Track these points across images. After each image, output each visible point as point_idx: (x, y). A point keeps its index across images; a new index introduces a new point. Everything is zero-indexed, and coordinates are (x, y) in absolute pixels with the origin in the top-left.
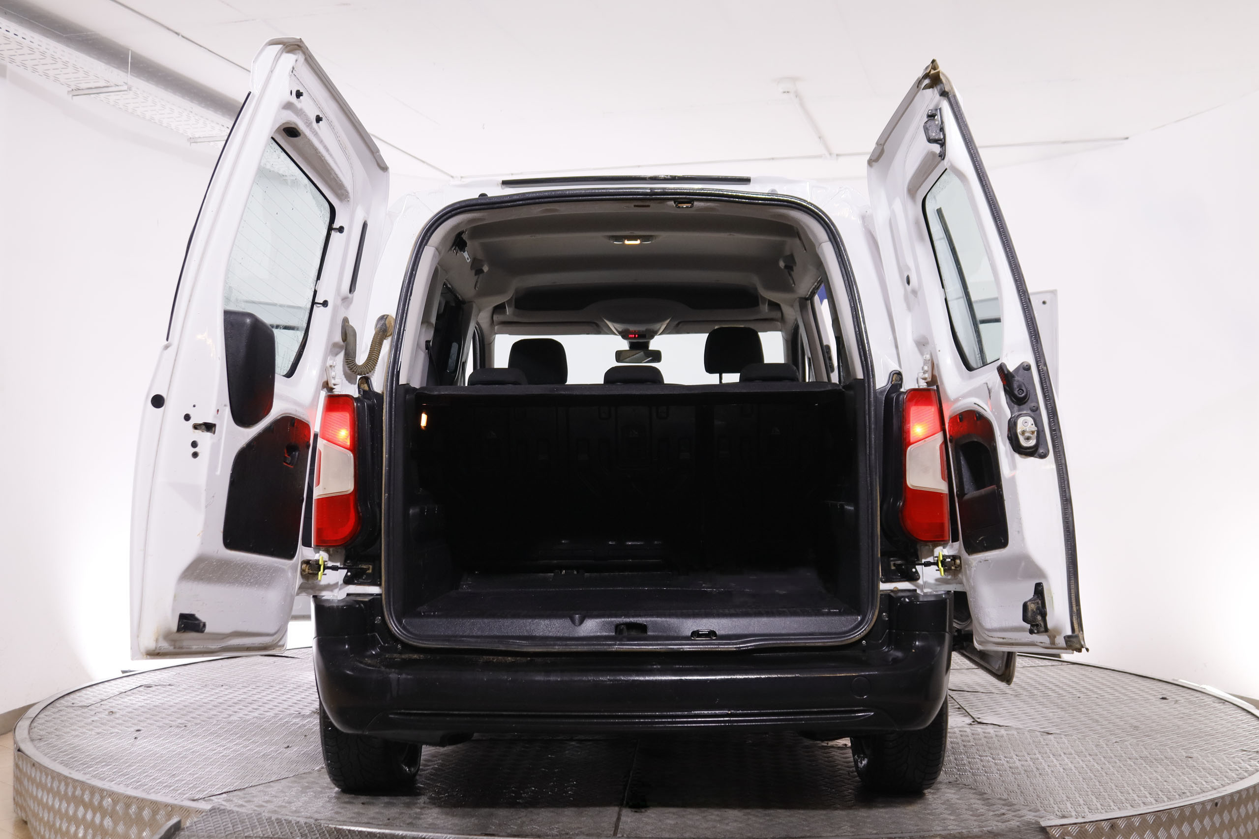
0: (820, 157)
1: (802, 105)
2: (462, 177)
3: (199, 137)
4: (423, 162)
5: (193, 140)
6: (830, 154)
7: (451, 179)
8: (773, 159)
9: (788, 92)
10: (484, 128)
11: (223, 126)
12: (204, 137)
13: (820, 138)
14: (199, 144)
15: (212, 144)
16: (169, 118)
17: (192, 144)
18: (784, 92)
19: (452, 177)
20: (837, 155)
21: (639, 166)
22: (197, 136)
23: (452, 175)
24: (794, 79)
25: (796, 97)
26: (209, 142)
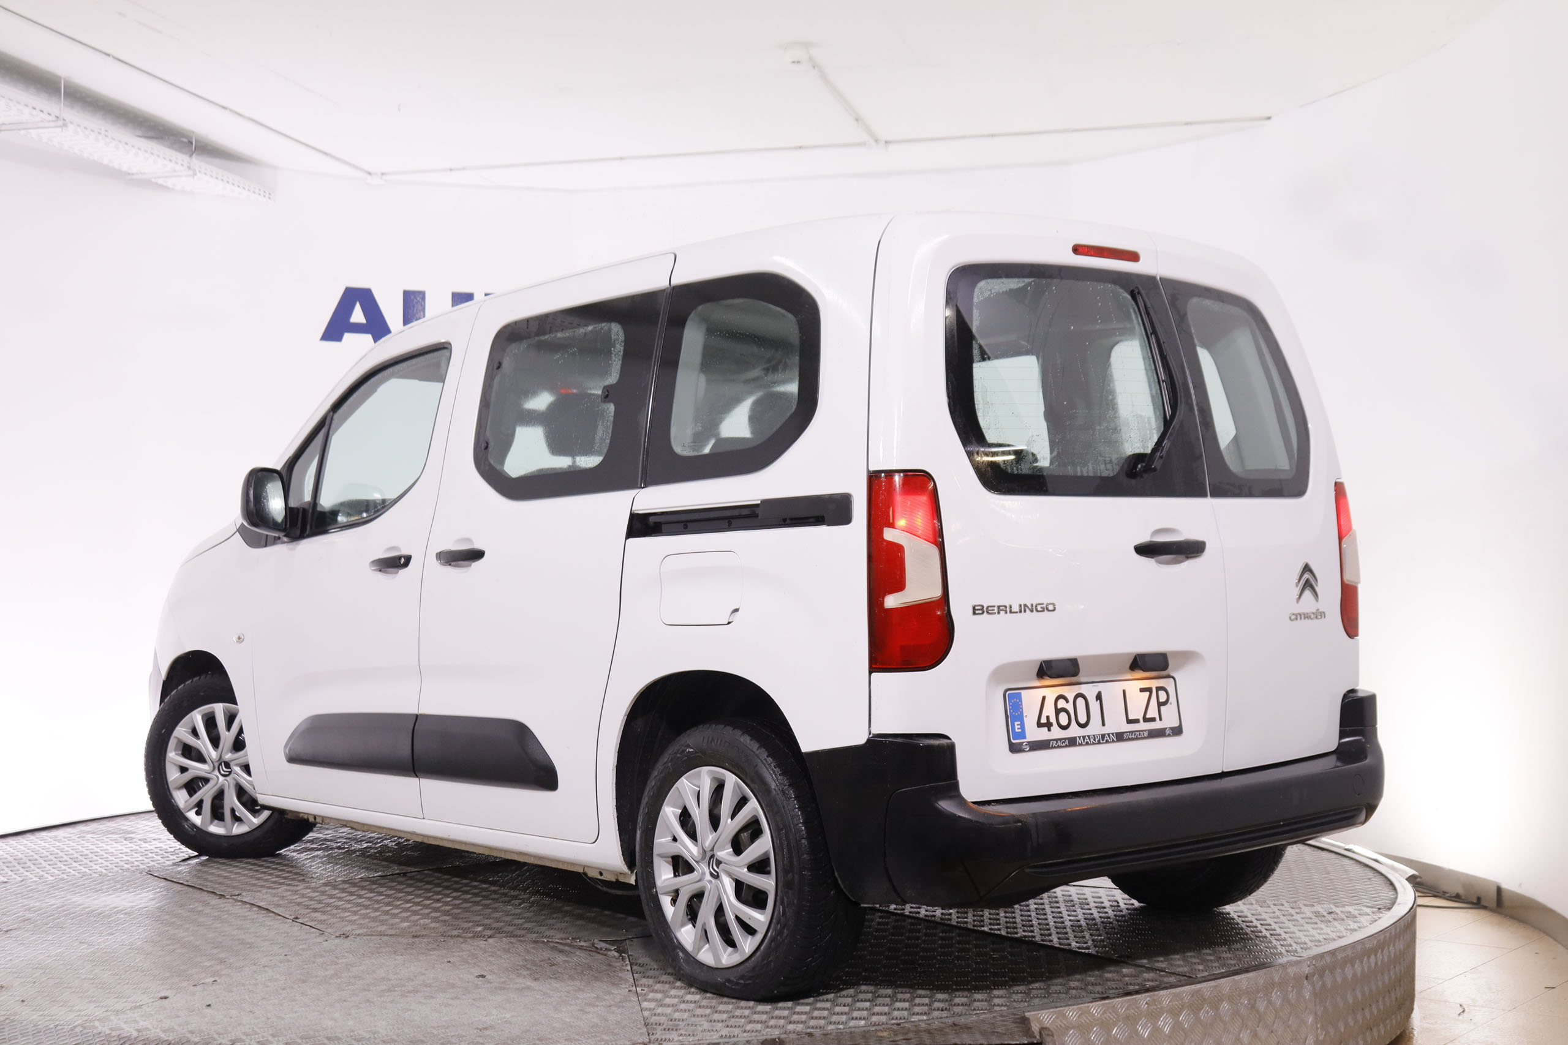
0: (864, 144)
1: (824, 78)
2: (383, 174)
3: (4, 124)
4: (326, 154)
6: (876, 141)
7: (368, 176)
8: (800, 147)
9: (798, 62)
10: (399, 110)
11: (34, 108)
12: (10, 124)
13: (857, 120)
15: (23, 132)
18: (794, 62)
19: (370, 174)
20: (886, 142)
21: (621, 158)
23: (370, 170)
24: (807, 45)
25: (814, 67)
26: (19, 130)
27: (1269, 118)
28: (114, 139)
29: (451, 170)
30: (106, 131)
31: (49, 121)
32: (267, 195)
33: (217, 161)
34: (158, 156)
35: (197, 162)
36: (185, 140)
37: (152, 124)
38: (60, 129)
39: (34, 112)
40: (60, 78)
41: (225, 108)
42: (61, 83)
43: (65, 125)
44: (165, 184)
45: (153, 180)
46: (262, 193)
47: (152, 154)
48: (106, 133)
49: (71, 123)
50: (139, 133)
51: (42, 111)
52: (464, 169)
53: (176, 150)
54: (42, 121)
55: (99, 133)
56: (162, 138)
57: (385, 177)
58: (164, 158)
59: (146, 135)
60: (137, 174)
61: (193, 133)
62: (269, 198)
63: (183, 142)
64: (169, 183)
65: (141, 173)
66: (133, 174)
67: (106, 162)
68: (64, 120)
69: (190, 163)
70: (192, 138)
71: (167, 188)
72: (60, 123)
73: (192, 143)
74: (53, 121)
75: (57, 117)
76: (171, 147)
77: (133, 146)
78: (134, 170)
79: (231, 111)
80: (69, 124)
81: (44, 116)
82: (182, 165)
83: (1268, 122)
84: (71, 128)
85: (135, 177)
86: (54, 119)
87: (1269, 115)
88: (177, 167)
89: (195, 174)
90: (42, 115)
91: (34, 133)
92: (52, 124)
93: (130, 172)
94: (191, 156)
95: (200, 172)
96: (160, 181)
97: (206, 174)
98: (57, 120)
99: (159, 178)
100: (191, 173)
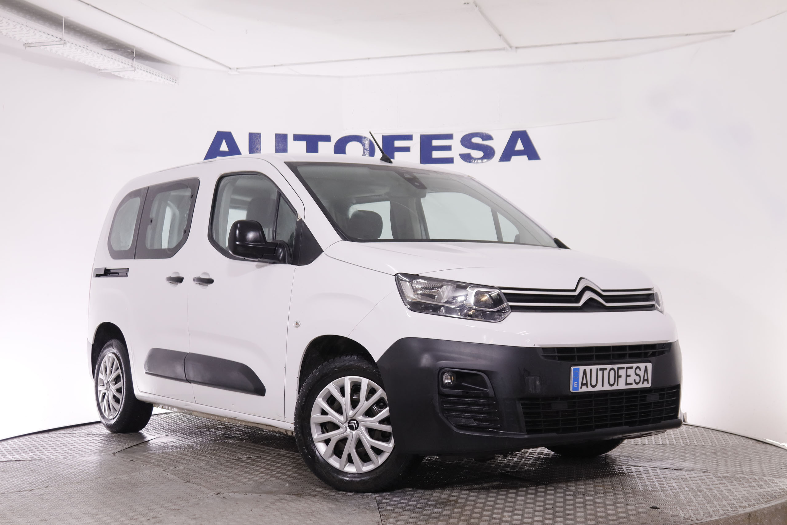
0: (504, 49)
1: (482, 12)
2: (237, 69)
3: (32, 43)
4: (206, 58)
5: (27, 45)
6: (511, 47)
7: (229, 70)
9: (468, 3)
10: (247, 33)
11: (49, 34)
12: (35, 43)
13: (500, 36)
14: (32, 48)
15: (42, 47)
16: (6, 29)
17: (27, 48)
18: (465, 3)
19: (230, 68)
20: (516, 48)
21: (369, 59)
22: (30, 41)
23: (231, 67)
25: (476, 6)
26: (40, 46)
27: (734, 31)
28: (91, 51)
29: (275, 66)
30: (87, 46)
31: (57, 41)
32: (174, 81)
33: (147, 62)
34: (115, 60)
35: (136, 63)
36: (129, 51)
37: (112, 42)
38: (62, 45)
39: (49, 36)
40: (62, 17)
41: (152, 33)
42: (63, 20)
43: (65, 43)
44: (119, 76)
45: (113, 73)
46: (171, 79)
47: (112, 59)
48: (87, 48)
49: (68, 42)
50: (105, 47)
51: (53, 36)
52: (282, 65)
53: (125, 56)
54: (52, 41)
55: (84, 48)
56: (117, 50)
57: (238, 70)
58: (119, 61)
59: (109, 48)
60: (104, 70)
61: (134, 46)
62: (176, 82)
63: (128, 52)
64: (121, 74)
65: (106, 69)
66: (101, 70)
67: (87, 63)
68: (65, 40)
69: (132, 63)
70: (133, 50)
71: (120, 77)
72: (62, 42)
73: (133, 53)
74: (58, 41)
75: (60, 39)
76: (122, 55)
77: (102, 55)
78: (102, 68)
79: (155, 34)
80: (67, 43)
81: (54, 38)
82: (128, 65)
83: (733, 33)
84: (68, 44)
85: (103, 71)
86: (59, 40)
87: (733, 29)
88: (126, 66)
89: (135, 70)
90: (53, 38)
91: (48, 48)
92: (58, 43)
93: (100, 69)
94: (133, 59)
95: (138, 68)
96: (116, 74)
97: (141, 69)
98: (60, 41)
99: (115, 72)
100: (133, 69)
